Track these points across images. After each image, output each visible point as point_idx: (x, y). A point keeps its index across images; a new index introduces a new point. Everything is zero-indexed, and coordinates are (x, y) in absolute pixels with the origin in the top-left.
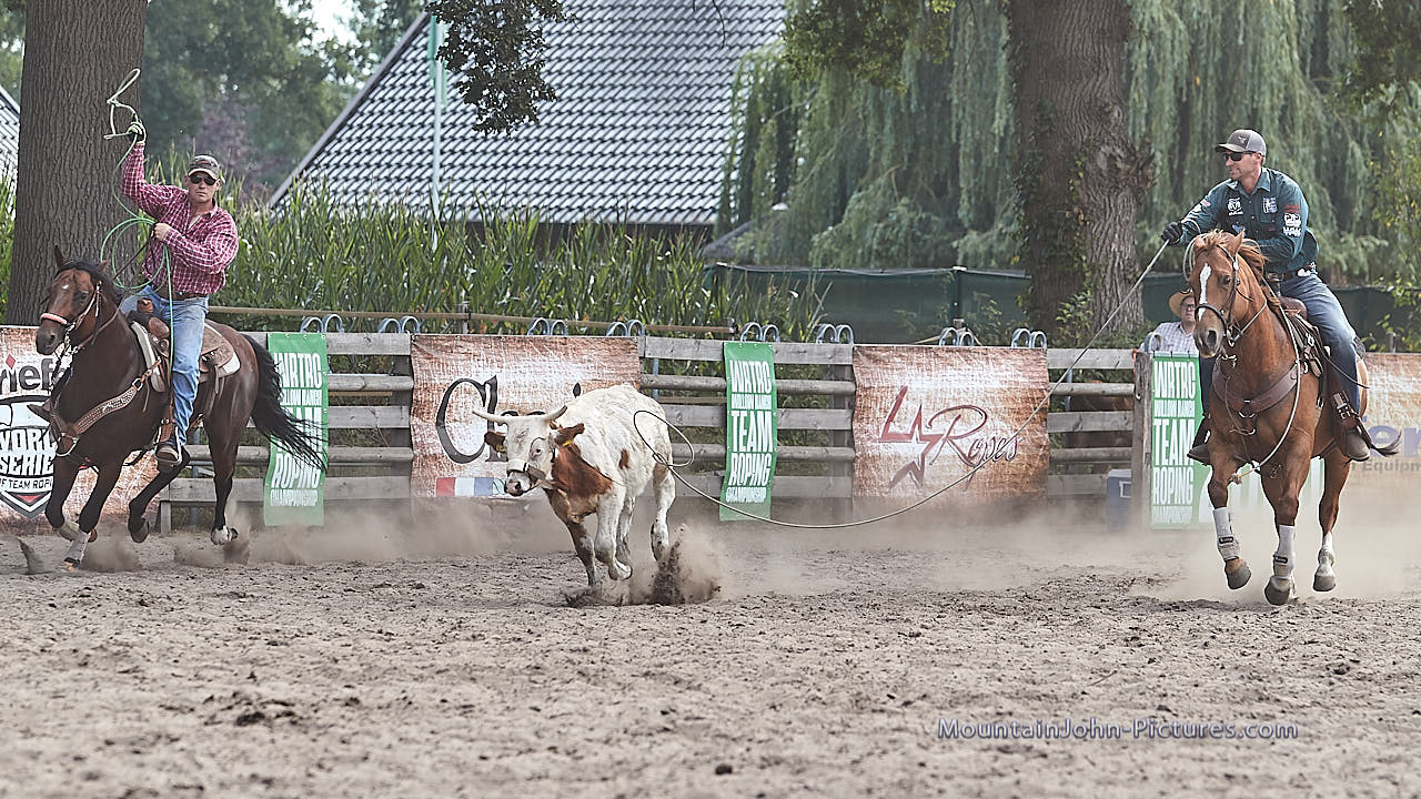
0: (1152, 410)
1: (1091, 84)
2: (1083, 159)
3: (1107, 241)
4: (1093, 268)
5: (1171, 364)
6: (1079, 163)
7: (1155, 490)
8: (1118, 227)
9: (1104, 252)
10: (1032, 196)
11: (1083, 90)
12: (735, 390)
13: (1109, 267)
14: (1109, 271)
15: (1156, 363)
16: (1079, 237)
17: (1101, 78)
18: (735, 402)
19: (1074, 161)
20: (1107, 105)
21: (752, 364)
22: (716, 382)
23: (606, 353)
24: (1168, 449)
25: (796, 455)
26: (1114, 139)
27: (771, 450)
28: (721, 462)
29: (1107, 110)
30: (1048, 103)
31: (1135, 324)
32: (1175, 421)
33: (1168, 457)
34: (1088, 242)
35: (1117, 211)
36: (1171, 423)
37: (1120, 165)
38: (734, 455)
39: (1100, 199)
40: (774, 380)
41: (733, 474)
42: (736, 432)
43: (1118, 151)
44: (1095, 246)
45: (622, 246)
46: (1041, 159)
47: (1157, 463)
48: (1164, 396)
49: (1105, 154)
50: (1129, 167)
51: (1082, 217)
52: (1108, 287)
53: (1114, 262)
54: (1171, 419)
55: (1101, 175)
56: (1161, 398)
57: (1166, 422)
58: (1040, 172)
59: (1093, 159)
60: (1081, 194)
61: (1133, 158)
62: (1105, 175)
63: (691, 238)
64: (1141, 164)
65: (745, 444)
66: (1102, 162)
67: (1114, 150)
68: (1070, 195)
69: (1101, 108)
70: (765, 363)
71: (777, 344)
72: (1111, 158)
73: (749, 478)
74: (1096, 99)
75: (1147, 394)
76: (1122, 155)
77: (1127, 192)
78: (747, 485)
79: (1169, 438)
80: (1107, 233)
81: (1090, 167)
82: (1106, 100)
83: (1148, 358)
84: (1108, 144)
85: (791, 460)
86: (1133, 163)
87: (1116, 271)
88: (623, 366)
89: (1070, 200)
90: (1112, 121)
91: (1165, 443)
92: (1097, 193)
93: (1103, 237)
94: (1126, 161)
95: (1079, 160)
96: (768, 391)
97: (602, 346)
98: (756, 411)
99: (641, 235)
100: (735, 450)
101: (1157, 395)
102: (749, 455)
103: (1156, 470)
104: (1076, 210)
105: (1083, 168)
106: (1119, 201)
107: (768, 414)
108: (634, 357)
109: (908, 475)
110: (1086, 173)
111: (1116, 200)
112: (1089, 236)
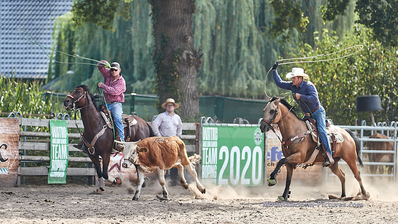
0: (202, 144)
1: (181, 29)
2: (178, 55)
3: (186, 85)
4: (181, 94)
5: (209, 128)
6: (176, 57)
7: (203, 173)
8: (190, 80)
9: (185, 88)
10: (160, 69)
11: (178, 30)
12: (53, 137)
13: (187, 94)
14: (187, 95)
15: (203, 128)
16: (176, 83)
17: (184, 26)
18: (53, 141)
19: (175, 56)
20: (186, 36)
21: (59, 127)
22: (46, 134)
23: (8, 124)
24: (208, 158)
25: (75, 160)
26: (189, 48)
27: (66, 159)
28: (49, 162)
29: (186, 37)
30: (165, 35)
31: (196, 114)
32: (210, 149)
33: (207, 161)
34: (179, 85)
35: (190, 74)
36: (209, 149)
37: (191, 57)
38: (53, 160)
39: (184, 69)
40: (67, 133)
41: (53, 167)
42: (54, 152)
43: (191, 52)
44: (182, 86)
45: (14, 86)
46: (163, 55)
47: (204, 164)
48: (206, 140)
49: (186, 53)
50: (194, 58)
51: (177, 76)
52: (187, 101)
53: (189, 92)
54: (209, 148)
55: (184, 61)
56: (205, 140)
57: (207, 149)
58: (162, 60)
59: (181, 55)
60: (177, 68)
61: (195, 55)
62: (186, 60)
63: (38, 83)
64: (198, 57)
65: (57, 156)
66: (184, 56)
67: (189, 52)
68: (173, 68)
69: (184, 37)
70: (64, 127)
71: (68, 121)
72: (188, 55)
73: (59, 168)
74: (183, 34)
75: (200, 139)
76: (192, 54)
77: (193, 67)
78: (58, 171)
79: (208, 154)
80: (186, 82)
81: (180, 58)
82: (186, 34)
83: (201, 126)
84: (187, 50)
85: (74, 162)
86: (195, 57)
87: (189, 95)
88: (14, 128)
89: (173, 70)
90: (188, 41)
91: (207, 156)
92: (183, 67)
93: (185, 83)
94: (193, 56)
95: (177, 55)
96: (65, 137)
97: (6, 121)
98: (61, 145)
99: (20, 82)
100: (54, 158)
101: (204, 139)
102: (58, 160)
103: (203, 166)
104: (175, 73)
105: (178, 58)
106: (191, 70)
107: (65, 146)
108: (18, 125)
109: (115, 168)
110: (179, 60)
111: (189, 70)
112: (180, 83)
